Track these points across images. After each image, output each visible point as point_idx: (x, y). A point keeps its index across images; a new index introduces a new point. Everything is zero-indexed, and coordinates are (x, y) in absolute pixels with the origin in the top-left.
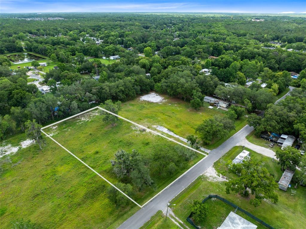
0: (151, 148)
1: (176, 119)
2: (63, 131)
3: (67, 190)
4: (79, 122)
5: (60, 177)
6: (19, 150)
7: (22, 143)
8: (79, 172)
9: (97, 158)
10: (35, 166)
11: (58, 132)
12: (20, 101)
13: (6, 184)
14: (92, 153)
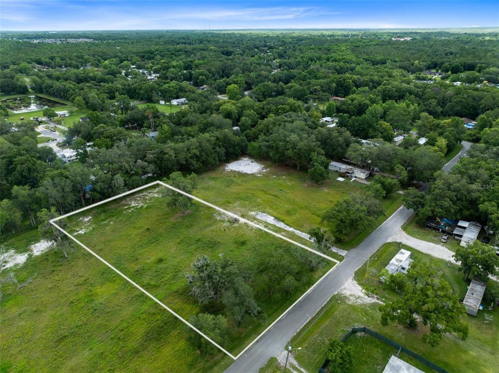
0: (249, 250)
1: (286, 200)
2: (102, 225)
3: (115, 327)
4: (127, 209)
5: (101, 304)
6: (28, 259)
7: (33, 246)
8: (133, 295)
9: (162, 271)
10: (58, 287)
11: (94, 226)
12: (28, 176)
13: (8, 319)
14: (151, 262)
